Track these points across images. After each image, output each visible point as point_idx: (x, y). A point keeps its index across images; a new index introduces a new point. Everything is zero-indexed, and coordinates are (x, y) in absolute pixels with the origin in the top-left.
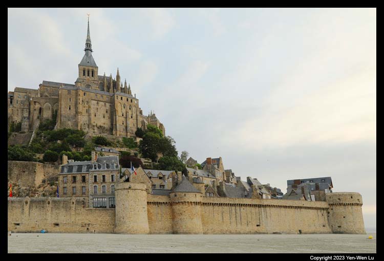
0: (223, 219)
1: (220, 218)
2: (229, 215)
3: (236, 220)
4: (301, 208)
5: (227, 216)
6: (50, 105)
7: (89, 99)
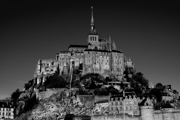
6: (78, 60)
7: (99, 55)
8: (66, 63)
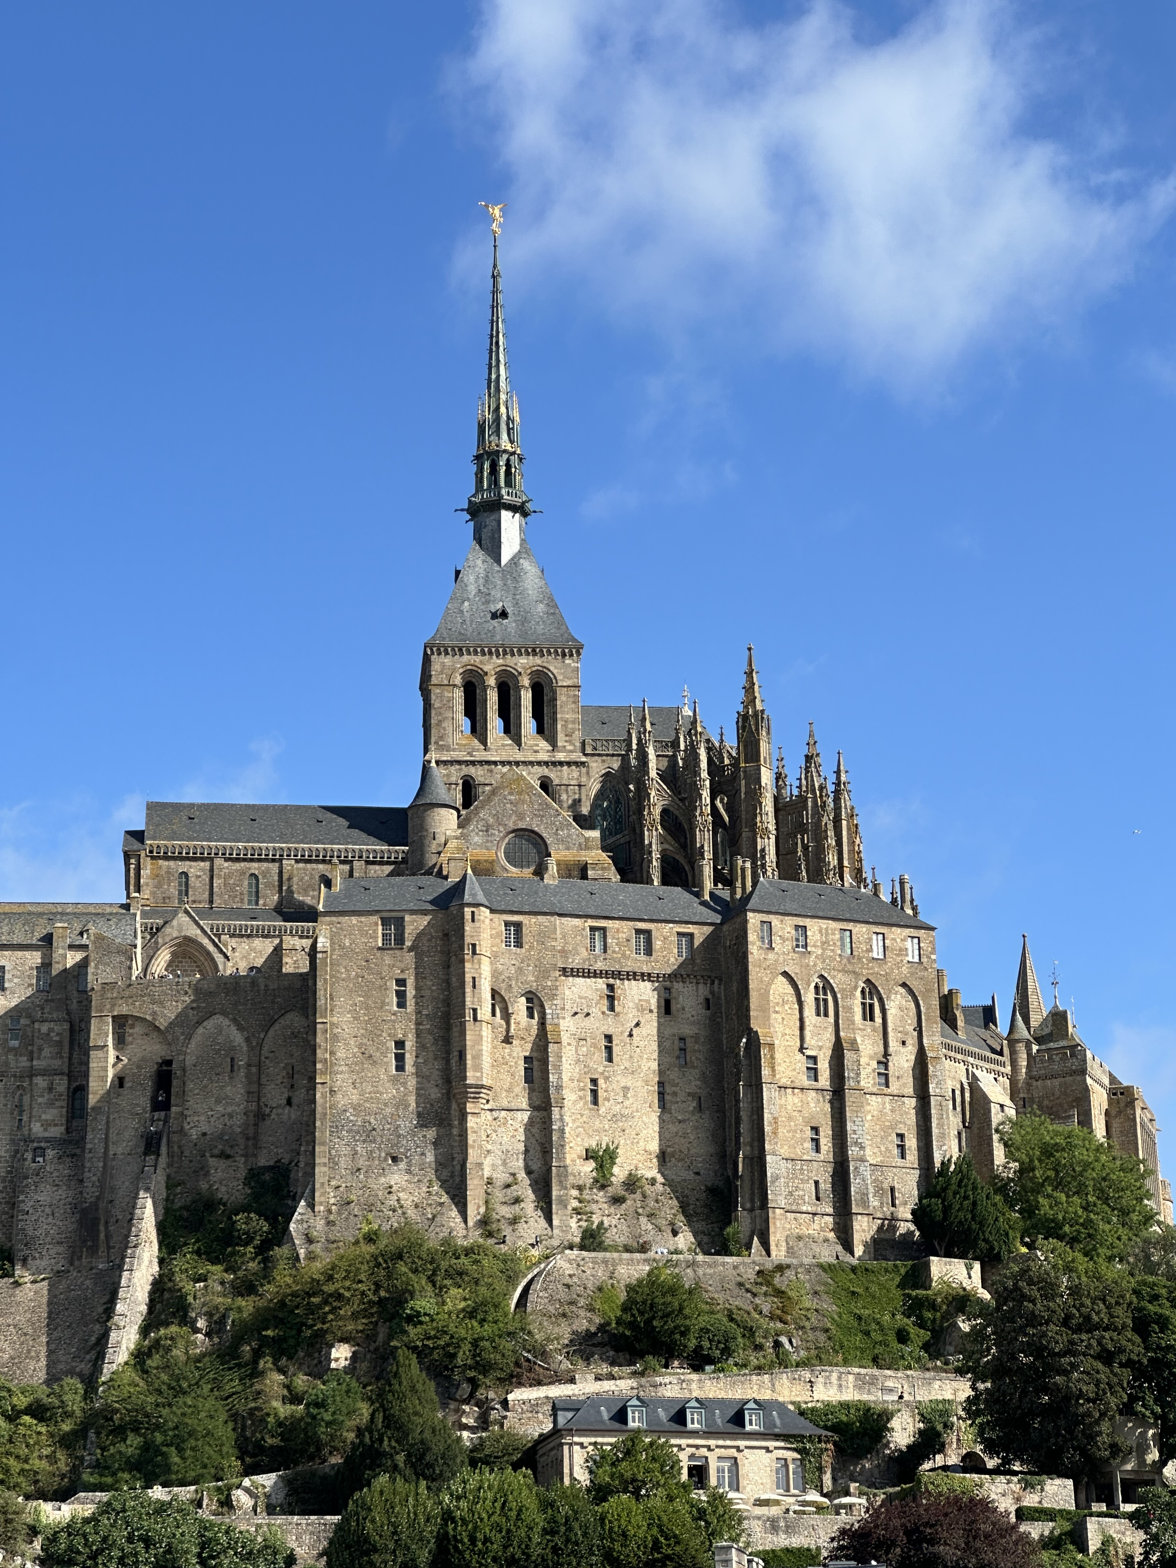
6: (237, 1037)
7: (543, 973)
8: (61, 1085)
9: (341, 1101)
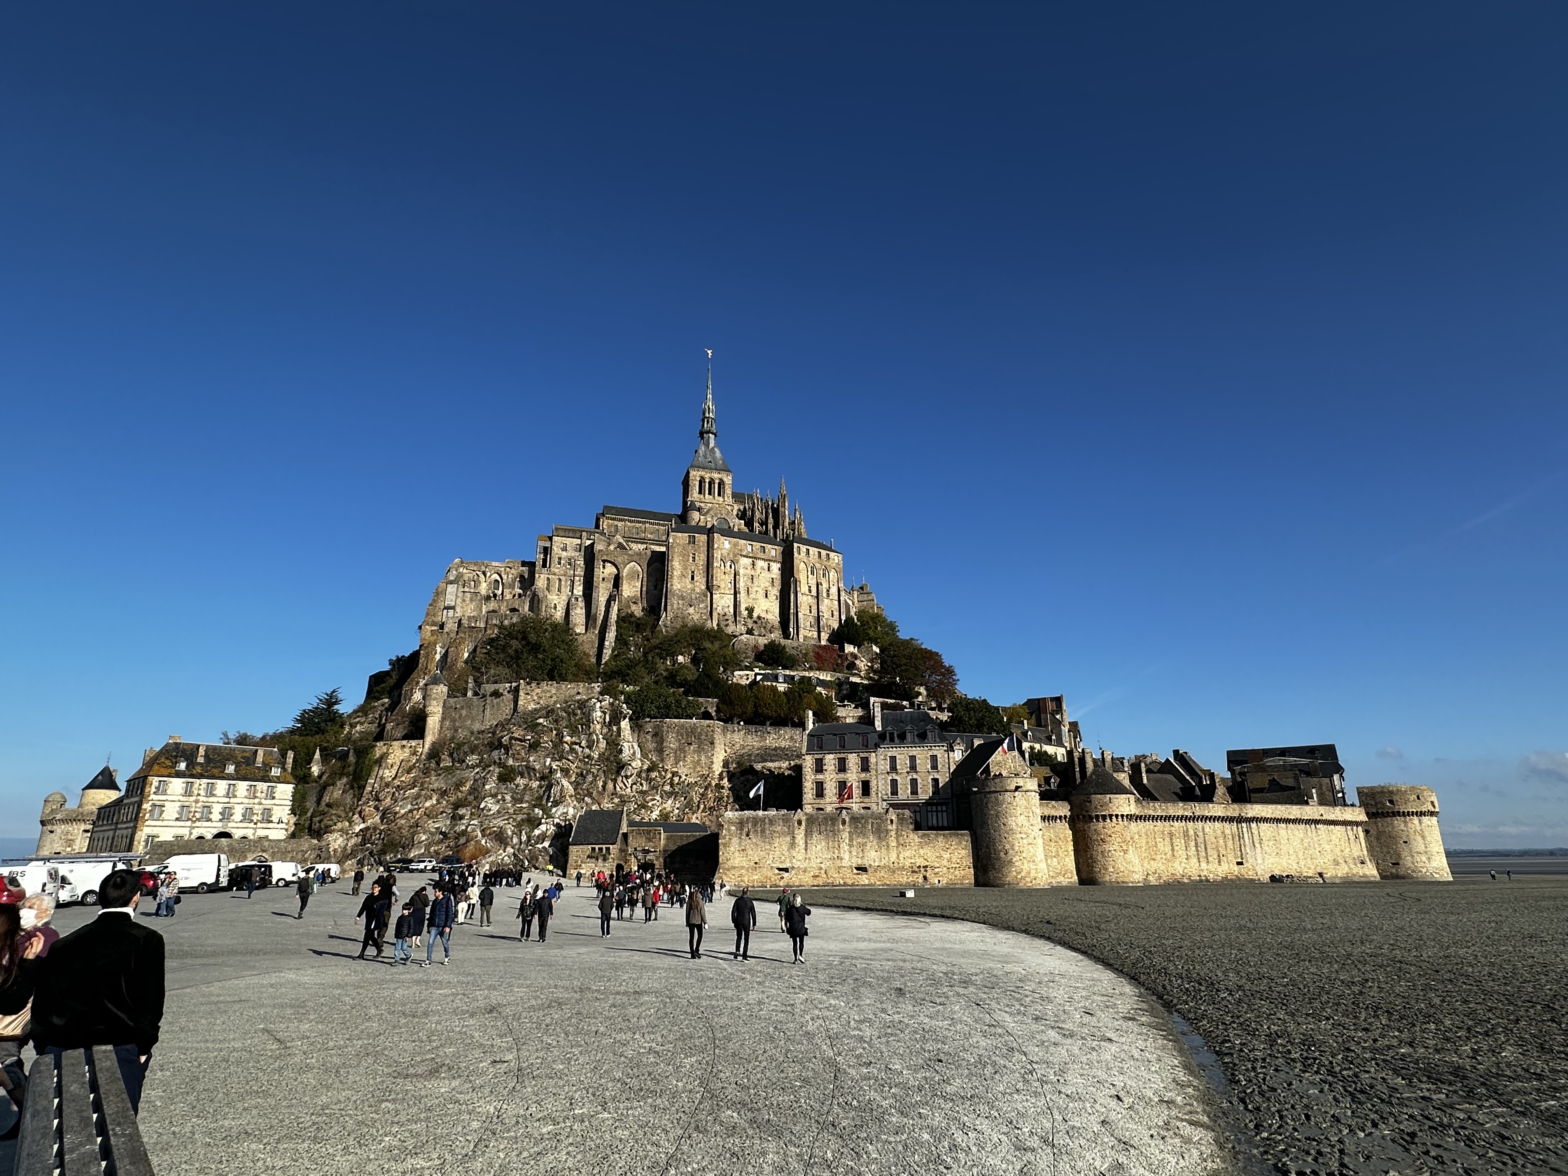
0: (1173, 850)
1: (1168, 849)
2: (1183, 841)
3: (1198, 851)
4: (1317, 822)
5: (1179, 843)
6: (639, 569)
9: (675, 588)
